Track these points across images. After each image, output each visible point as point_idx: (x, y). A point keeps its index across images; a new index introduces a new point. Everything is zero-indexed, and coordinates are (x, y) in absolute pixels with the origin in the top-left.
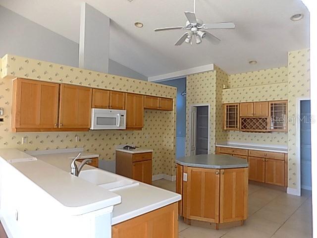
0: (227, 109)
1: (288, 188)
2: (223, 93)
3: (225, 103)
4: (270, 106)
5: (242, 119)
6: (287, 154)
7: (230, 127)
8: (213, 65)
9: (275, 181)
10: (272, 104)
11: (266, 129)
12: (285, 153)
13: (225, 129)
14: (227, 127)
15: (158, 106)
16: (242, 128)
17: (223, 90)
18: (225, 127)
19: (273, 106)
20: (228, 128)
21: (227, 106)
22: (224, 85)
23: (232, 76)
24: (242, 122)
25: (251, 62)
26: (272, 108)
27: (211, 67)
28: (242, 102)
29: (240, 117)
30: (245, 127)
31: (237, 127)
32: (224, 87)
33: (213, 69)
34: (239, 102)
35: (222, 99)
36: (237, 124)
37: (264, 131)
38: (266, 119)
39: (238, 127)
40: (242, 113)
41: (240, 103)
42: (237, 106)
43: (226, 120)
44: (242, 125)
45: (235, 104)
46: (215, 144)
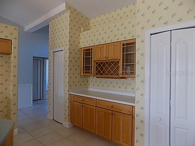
0: (84, 53)
2: (80, 37)
3: (81, 47)
4: (122, 47)
5: (97, 63)
7: (86, 73)
8: (65, 3)
10: (123, 45)
11: (118, 74)
12: (132, 106)
16: (97, 74)
17: (81, 34)
18: (82, 73)
19: (125, 46)
20: (84, 74)
21: (84, 50)
22: (82, 29)
23: (93, 20)
24: (97, 67)
26: (123, 48)
28: (95, 45)
29: (94, 61)
30: (99, 72)
31: (91, 72)
32: (82, 31)
33: (65, 9)
34: (93, 45)
35: (79, 43)
36: (91, 70)
37: (116, 77)
38: (118, 62)
39: (93, 72)
40: (96, 57)
42: (92, 49)
43: (83, 65)
44: (96, 70)
45: (90, 48)
46: (69, 91)
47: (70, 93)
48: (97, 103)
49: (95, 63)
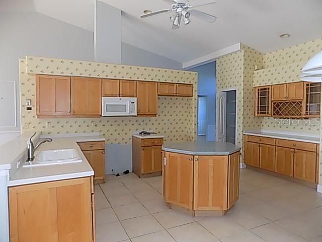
0: (258, 93)
1: (318, 185)
2: (254, 75)
3: (256, 86)
4: (305, 87)
5: (274, 103)
6: (319, 144)
7: (261, 113)
8: (239, 44)
9: (304, 176)
10: (308, 85)
11: (300, 115)
12: (317, 144)
13: (256, 115)
14: (258, 113)
15: (175, 93)
16: (274, 114)
17: (255, 72)
18: (256, 113)
19: (309, 87)
20: (259, 115)
21: (258, 90)
22: (256, 66)
23: (268, 55)
24: (274, 107)
25: (283, 35)
26: (307, 89)
27: (237, 47)
28: (273, 84)
29: (272, 101)
30: (278, 112)
31: (268, 113)
32: (256, 69)
33: (239, 49)
34: (271, 84)
35: (253, 82)
36: (268, 110)
37: (298, 117)
38: (301, 102)
39: (270, 113)
40: (274, 96)
41: (271, 86)
42: (269, 89)
43: (257, 105)
44: (274, 111)
45: (267, 87)
46: (243, 131)
47: (244, 133)
48: (277, 143)
49: (273, 104)
